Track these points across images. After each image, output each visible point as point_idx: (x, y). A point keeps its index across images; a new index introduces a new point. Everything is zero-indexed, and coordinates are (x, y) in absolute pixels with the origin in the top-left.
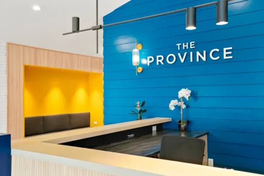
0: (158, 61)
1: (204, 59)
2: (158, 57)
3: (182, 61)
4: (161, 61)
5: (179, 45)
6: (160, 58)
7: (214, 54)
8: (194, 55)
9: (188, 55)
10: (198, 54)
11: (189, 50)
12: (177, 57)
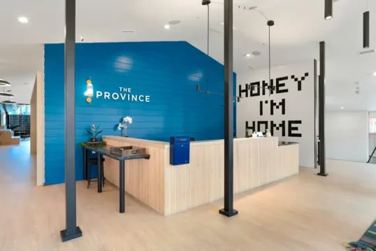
0: (105, 96)
1: (136, 100)
2: (105, 93)
3: (123, 99)
4: (108, 96)
5: (121, 88)
6: (107, 94)
7: (142, 98)
8: (131, 97)
9: (127, 96)
10: (133, 96)
11: (127, 93)
12: (120, 96)
